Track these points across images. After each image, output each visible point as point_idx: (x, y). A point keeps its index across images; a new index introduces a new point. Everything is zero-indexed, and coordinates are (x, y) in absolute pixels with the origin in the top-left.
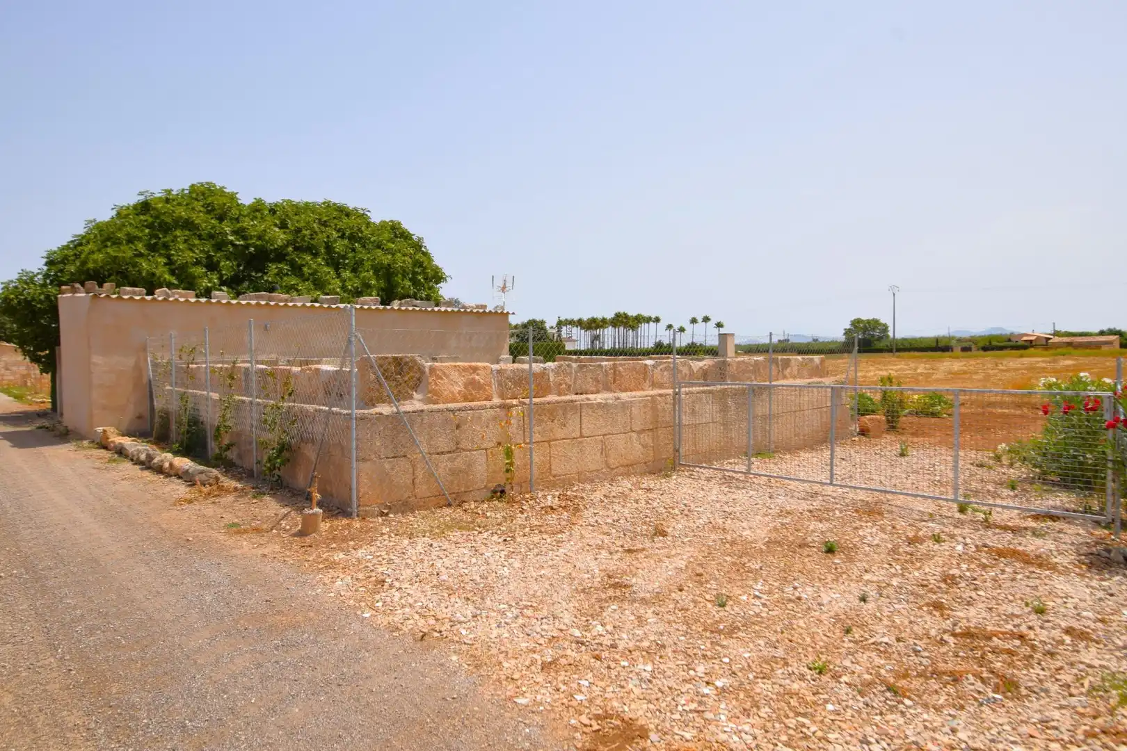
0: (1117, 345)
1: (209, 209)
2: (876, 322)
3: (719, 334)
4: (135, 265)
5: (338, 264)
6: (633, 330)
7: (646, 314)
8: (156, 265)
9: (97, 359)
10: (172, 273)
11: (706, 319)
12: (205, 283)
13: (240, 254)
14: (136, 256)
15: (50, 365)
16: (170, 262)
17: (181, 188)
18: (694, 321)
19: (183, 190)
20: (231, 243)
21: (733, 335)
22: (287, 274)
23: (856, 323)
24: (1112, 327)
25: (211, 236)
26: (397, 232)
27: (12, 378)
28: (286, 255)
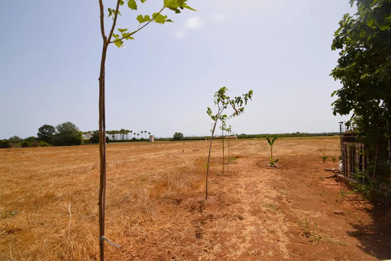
0: (237, 138)
3: (150, 136)
6: (126, 134)
7: (129, 130)
11: (146, 132)
18: (142, 132)
21: (153, 136)
23: (176, 134)
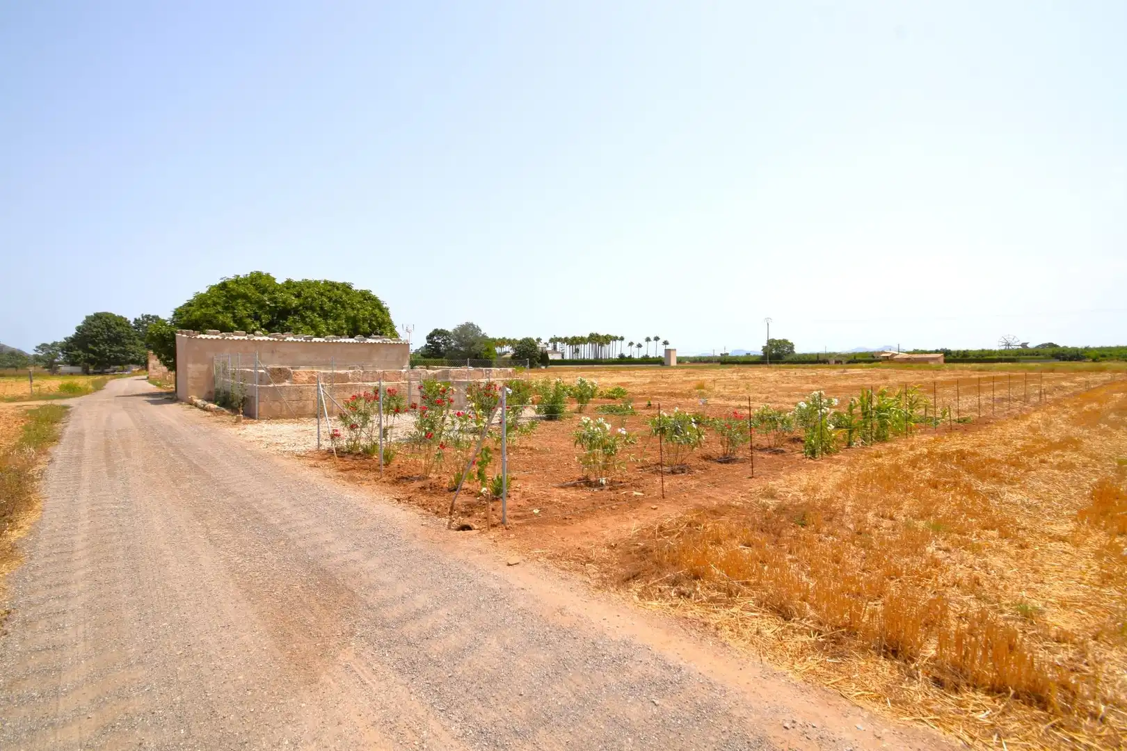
0: (942, 360)
1: (257, 287)
2: (785, 341)
3: (665, 350)
4: (215, 318)
5: (327, 315)
7: (613, 334)
8: (227, 318)
9: (190, 366)
10: (235, 321)
11: (657, 339)
12: (253, 327)
13: (271, 311)
14: (217, 313)
15: (173, 367)
16: (234, 316)
17: (246, 273)
18: (648, 340)
19: (247, 275)
20: (268, 305)
21: (675, 350)
22: (298, 322)
23: (771, 342)
24: (944, 348)
25: (257, 302)
26: (366, 297)
27: (157, 374)
28: (298, 311)
